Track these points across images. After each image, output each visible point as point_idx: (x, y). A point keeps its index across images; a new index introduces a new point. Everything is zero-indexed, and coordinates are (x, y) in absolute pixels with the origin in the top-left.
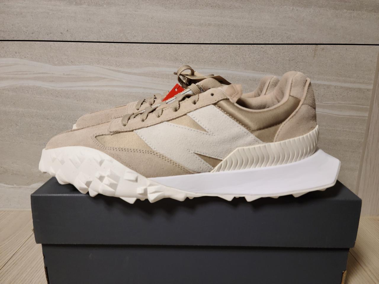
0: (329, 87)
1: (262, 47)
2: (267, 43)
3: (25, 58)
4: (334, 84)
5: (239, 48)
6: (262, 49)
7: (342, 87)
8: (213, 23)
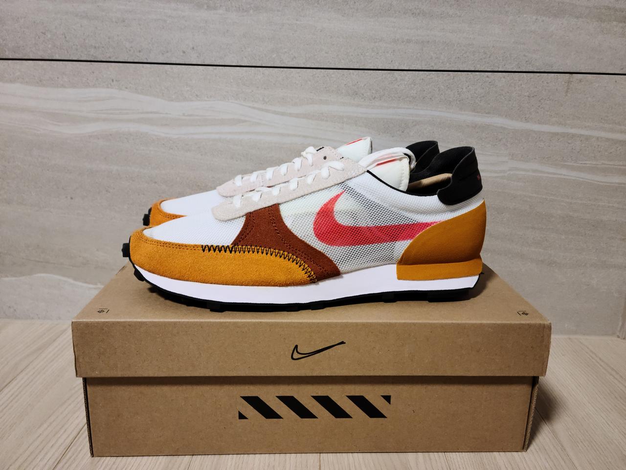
0: (588, 138)
1: (487, 77)
2: (496, 70)
3: (126, 88)
4: (596, 133)
5: (452, 77)
6: (487, 79)
7: (608, 140)
8: (413, 38)
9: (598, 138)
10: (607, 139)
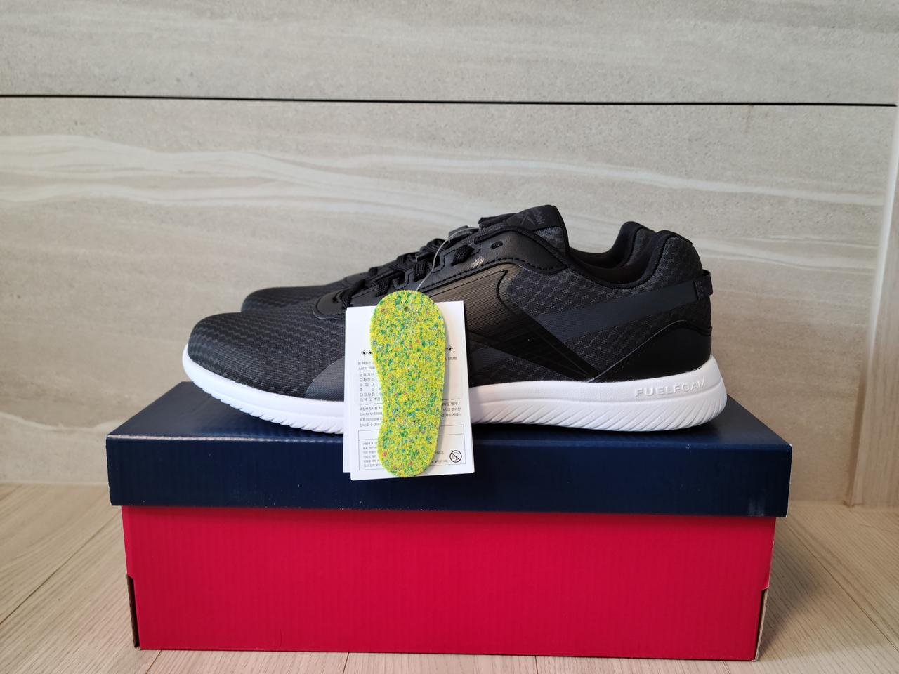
0: (781, 201)
1: (627, 111)
2: (639, 101)
3: (96, 133)
4: (794, 193)
5: (575, 113)
6: (626, 114)
8: (515, 56)
9: (797, 201)
10: (811, 201)
